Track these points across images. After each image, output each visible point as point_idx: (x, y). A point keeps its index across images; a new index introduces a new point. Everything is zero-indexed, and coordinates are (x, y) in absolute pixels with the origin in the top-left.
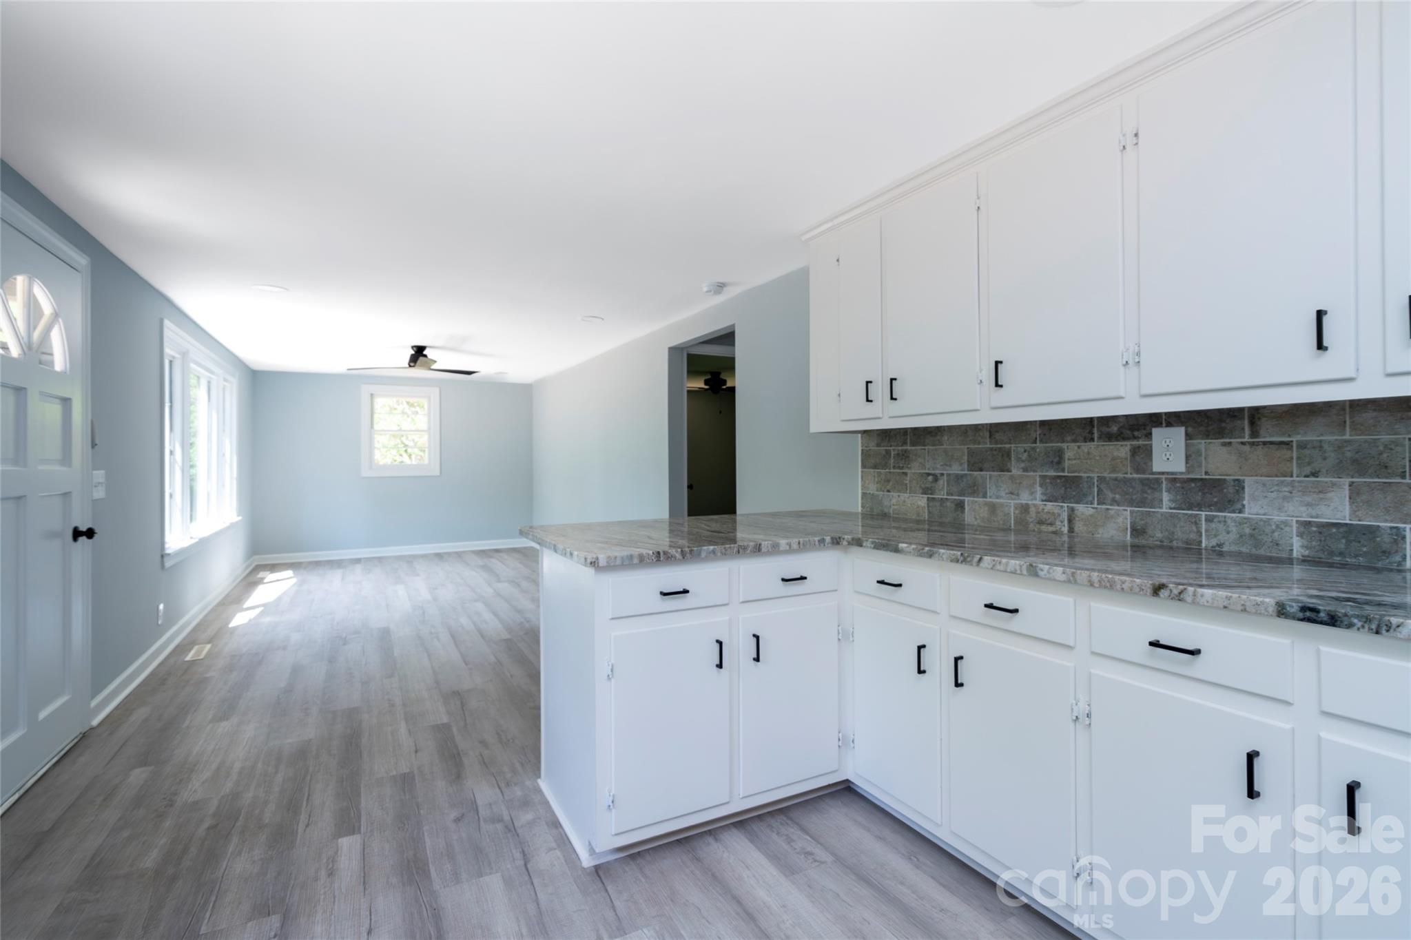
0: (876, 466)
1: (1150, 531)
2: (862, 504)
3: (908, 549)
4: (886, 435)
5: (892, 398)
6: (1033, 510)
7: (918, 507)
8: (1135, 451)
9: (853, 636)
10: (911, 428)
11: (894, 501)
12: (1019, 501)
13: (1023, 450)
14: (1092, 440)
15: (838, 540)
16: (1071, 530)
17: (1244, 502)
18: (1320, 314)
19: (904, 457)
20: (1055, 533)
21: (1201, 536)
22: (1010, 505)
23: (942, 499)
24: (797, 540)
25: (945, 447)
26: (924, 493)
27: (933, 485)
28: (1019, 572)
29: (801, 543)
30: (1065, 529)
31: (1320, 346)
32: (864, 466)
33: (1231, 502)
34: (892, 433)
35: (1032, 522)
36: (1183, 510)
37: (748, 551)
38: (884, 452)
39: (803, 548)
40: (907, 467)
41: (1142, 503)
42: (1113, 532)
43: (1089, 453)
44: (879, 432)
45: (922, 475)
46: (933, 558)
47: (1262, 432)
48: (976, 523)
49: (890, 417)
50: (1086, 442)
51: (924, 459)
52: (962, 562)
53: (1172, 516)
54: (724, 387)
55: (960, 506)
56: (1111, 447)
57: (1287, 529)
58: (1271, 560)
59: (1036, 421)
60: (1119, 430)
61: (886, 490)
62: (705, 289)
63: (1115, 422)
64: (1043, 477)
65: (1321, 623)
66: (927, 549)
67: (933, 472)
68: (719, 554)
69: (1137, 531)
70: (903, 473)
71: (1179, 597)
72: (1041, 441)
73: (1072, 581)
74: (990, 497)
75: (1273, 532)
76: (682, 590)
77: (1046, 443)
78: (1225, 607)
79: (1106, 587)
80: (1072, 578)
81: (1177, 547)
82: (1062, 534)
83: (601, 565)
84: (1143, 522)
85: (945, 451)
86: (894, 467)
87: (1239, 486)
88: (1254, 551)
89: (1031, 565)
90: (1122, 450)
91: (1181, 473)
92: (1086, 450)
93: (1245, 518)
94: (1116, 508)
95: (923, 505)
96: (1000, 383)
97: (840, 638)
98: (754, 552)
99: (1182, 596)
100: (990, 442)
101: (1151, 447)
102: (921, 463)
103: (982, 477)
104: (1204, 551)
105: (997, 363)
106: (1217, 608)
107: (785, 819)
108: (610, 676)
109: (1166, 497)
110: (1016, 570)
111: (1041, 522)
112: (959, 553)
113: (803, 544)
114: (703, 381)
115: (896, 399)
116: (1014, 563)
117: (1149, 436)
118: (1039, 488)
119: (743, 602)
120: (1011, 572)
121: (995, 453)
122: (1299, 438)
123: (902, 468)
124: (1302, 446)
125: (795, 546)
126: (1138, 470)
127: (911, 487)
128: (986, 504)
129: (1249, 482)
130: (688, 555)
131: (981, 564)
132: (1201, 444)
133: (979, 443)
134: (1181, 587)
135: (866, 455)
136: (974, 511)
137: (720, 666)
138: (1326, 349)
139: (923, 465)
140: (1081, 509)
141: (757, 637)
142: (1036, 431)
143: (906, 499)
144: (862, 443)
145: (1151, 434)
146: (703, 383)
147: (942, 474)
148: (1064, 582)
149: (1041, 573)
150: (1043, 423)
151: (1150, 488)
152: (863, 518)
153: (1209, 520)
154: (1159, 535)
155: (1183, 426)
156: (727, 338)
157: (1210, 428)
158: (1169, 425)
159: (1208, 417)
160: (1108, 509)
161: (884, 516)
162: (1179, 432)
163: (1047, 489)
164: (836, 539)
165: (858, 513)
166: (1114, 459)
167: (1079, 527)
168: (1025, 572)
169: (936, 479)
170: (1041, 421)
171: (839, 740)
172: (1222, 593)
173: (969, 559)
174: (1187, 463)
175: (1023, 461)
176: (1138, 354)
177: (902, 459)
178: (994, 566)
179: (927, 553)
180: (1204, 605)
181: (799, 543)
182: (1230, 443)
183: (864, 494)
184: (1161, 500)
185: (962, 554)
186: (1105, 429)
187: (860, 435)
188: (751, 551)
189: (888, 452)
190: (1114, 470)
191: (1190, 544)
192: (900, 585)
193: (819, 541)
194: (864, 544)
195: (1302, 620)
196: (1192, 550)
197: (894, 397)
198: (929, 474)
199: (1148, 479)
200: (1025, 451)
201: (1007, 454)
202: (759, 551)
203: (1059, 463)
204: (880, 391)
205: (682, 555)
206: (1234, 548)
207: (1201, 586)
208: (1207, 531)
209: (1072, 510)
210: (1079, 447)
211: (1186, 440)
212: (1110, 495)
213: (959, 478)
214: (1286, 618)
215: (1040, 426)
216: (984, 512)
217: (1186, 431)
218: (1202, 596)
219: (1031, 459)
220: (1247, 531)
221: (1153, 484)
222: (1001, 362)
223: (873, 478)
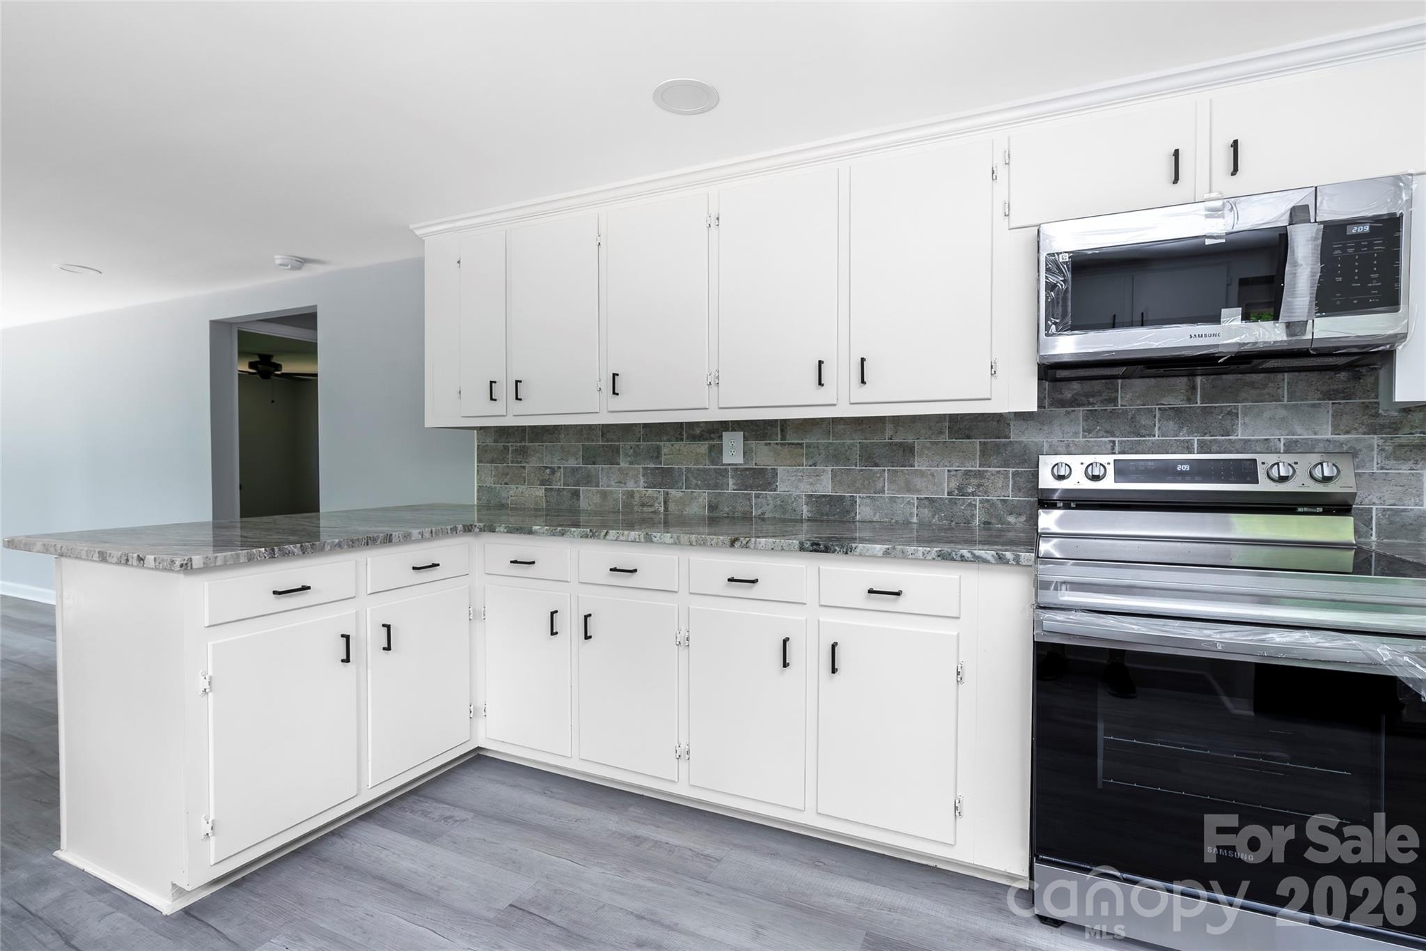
0: (493, 461)
1: (720, 507)
2: (478, 496)
3: (540, 531)
4: (503, 432)
5: (517, 398)
6: (637, 496)
7: (536, 497)
8: (711, 448)
9: (484, 615)
10: (529, 426)
11: (511, 493)
12: (626, 489)
13: (629, 447)
14: (682, 440)
15: (470, 528)
16: (666, 509)
17: (778, 484)
18: (820, 363)
19: (523, 452)
20: (654, 512)
21: (752, 508)
22: (619, 492)
23: (559, 489)
24: (430, 529)
25: (562, 443)
26: (542, 483)
27: (551, 477)
28: (638, 540)
29: (434, 531)
30: (662, 509)
31: (820, 384)
32: (479, 461)
33: (770, 484)
34: (510, 430)
35: (636, 505)
36: (741, 490)
37: (378, 542)
38: (502, 448)
39: (434, 535)
40: (526, 462)
41: (716, 487)
42: (696, 509)
43: (679, 450)
44: (496, 429)
45: (540, 468)
46: (565, 536)
47: (788, 437)
48: (589, 508)
49: (514, 416)
50: (677, 441)
51: (543, 454)
52: (591, 537)
53: (735, 495)
54: (278, 373)
55: (576, 494)
56: (695, 445)
57: (800, 500)
58: (791, 520)
59: (640, 424)
60: (701, 432)
61: (503, 483)
62: (278, 262)
63: (698, 427)
64: (645, 469)
65: (821, 552)
66: (559, 528)
67: (550, 465)
68: (346, 547)
69: (712, 507)
70: (521, 466)
71: (746, 546)
72: (644, 440)
73: (677, 543)
74: (602, 486)
75: (793, 503)
76: (300, 587)
77: (648, 441)
78: (772, 549)
79: (700, 545)
80: (677, 541)
81: (738, 517)
82: (659, 513)
83: (194, 567)
84: (715, 501)
85: (562, 447)
86: (512, 462)
87: (774, 472)
88: (782, 516)
89: (647, 534)
90: (702, 447)
91: (741, 464)
92: (677, 448)
93: (777, 494)
94: (698, 491)
95: (541, 495)
96: (616, 392)
97: (471, 618)
98: (384, 543)
99: (748, 544)
100: (602, 440)
101: (722, 446)
102: (539, 458)
103: (595, 469)
104: (754, 519)
105: (615, 375)
106: (768, 550)
107: (416, 798)
108: (207, 691)
109: (731, 481)
110: (635, 539)
111: (643, 505)
112: (588, 530)
113: (436, 532)
114: (248, 362)
115: (521, 400)
116: (633, 534)
117: (720, 437)
118: (641, 478)
119: (370, 594)
120: (632, 541)
121: (606, 449)
122: (807, 441)
123: (521, 462)
124: (808, 446)
125: (427, 535)
126: (713, 463)
127: (529, 480)
128: (598, 491)
129: (780, 469)
130: (309, 550)
131: (608, 537)
132: (752, 443)
133: (593, 441)
134: (748, 539)
135: (482, 450)
136: (588, 498)
137: (347, 660)
138: (823, 385)
139: (541, 460)
140: (673, 492)
141: (388, 627)
142: (640, 432)
143: (524, 490)
144: (478, 439)
145: (722, 436)
146: (247, 367)
147: (560, 468)
148: (672, 544)
149: (655, 539)
150: (646, 425)
151: (721, 475)
152: (478, 510)
153: (757, 496)
154: (726, 509)
155: (741, 431)
156: (308, 319)
157: (758, 433)
158: (733, 430)
159: (757, 426)
160: (693, 492)
161: (502, 506)
162: (740, 435)
163: (648, 479)
164: (468, 527)
165: (473, 506)
166: (697, 454)
167: (672, 506)
168: (642, 540)
169: (553, 471)
170: (643, 424)
171: (471, 712)
172: (771, 540)
173: (596, 534)
174: (744, 457)
175: (629, 456)
176: (718, 377)
177: (520, 454)
178: (617, 537)
179: (560, 532)
180: (761, 549)
181: (432, 532)
182: (770, 443)
183: (480, 488)
184: (728, 484)
185: (591, 530)
186: (691, 432)
187: (475, 431)
188: (381, 542)
189: (506, 448)
190: (697, 463)
191: (746, 514)
192: (533, 563)
193: (451, 529)
194: (497, 530)
195: (811, 551)
196: (747, 518)
197: (519, 397)
198: (546, 468)
199: (720, 469)
200: (631, 448)
201: (617, 450)
202: (389, 542)
203: (657, 457)
204: (504, 391)
205: (302, 550)
206: (770, 515)
207: (759, 537)
208: (755, 504)
209: (667, 493)
210: (672, 445)
211: (744, 441)
212: (694, 482)
213: (574, 470)
214: (804, 551)
215: (643, 428)
216: (597, 499)
217: (744, 434)
218: (760, 543)
219: (636, 454)
220: (779, 503)
221: (722, 473)
222: (618, 375)
223: (490, 472)
